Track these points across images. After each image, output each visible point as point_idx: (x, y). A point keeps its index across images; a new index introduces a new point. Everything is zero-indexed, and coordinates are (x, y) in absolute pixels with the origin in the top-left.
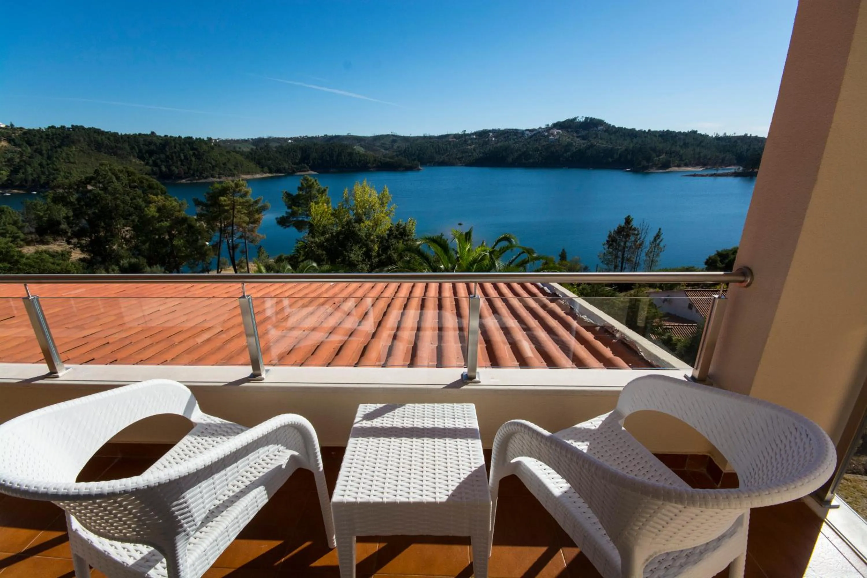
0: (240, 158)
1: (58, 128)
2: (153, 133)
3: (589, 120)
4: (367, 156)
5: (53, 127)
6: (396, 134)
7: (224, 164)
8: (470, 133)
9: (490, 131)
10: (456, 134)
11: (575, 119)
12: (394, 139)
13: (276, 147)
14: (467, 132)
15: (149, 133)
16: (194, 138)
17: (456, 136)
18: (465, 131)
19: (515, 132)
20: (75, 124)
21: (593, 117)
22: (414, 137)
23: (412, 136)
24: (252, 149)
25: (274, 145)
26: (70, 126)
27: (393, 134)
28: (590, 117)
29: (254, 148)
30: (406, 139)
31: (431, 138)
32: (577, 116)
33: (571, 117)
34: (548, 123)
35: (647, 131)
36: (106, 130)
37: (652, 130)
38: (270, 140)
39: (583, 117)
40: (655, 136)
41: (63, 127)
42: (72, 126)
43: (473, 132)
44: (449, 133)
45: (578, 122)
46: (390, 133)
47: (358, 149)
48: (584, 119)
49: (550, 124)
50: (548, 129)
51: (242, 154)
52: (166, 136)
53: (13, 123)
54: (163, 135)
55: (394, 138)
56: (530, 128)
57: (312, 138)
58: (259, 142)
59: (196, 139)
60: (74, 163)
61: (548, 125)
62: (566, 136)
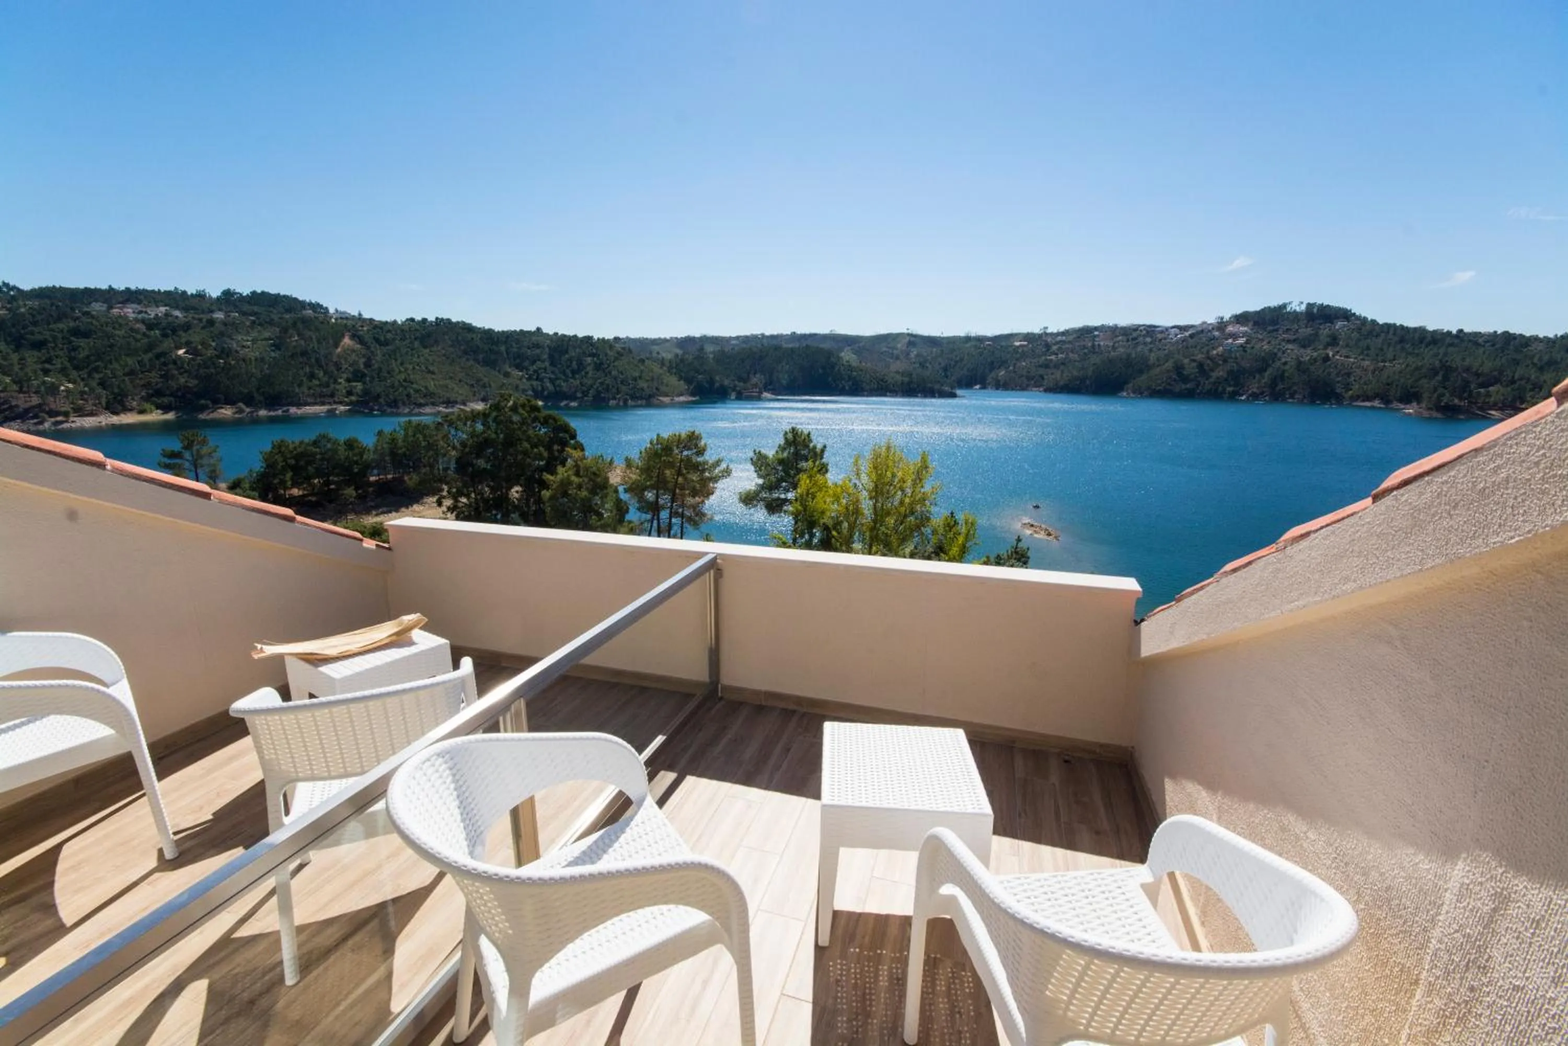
0: (657, 369)
1: (419, 322)
2: (539, 329)
3: (1315, 310)
4: (861, 370)
5: (412, 320)
6: (914, 333)
7: (635, 379)
8: (1055, 331)
9: (1096, 328)
10: (1028, 334)
11: (1284, 306)
12: (914, 340)
13: (713, 352)
14: (1049, 331)
15: (533, 329)
16: (596, 337)
17: (1029, 337)
18: (1046, 328)
19: (1151, 330)
20: (440, 317)
21: (1326, 303)
22: (948, 338)
23: (945, 335)
24: (677, 355)
25: (709, 348)
26: (434, 319)
27: (910, 332)
28: (1319, 302)
29: (679, 352)
30: (932, 341)
31: (980, 340)
32: (1287, 301)
33: (1274, 303)
34: (1221, 315)
35: (1454, 332)
36: (479, 326)
37: (1467, 330)
38: (705, 339)
39: (1302, 303)
40: (1477, 344)
41: (424, 320)
42: (437, 318)
43: (1062, 330)
44: (1015, 331)
45: (1289, 313)
46: (905, 331)
47: (848, 356)
48: (1303, 307)
49: (1227, 317)
50: (1221, 325)
51: (662, 363)
52: (556, 334)
53: (363, 313)
54: (551, 333)
55: (912, 339)
56: (1182, 322)
57: (773, 337)
58: (687, 342)
59: (598, 339)
60: (433, 373)
61: (1222, 318)
62: (1262, 340)
